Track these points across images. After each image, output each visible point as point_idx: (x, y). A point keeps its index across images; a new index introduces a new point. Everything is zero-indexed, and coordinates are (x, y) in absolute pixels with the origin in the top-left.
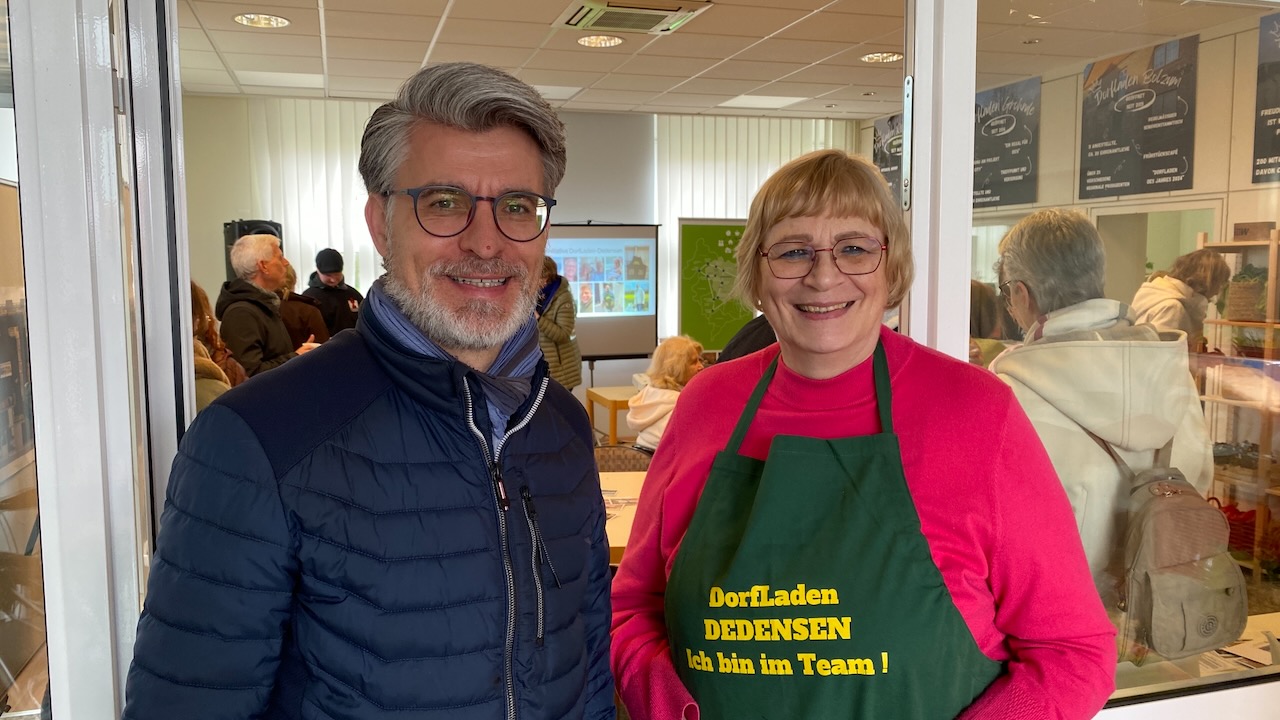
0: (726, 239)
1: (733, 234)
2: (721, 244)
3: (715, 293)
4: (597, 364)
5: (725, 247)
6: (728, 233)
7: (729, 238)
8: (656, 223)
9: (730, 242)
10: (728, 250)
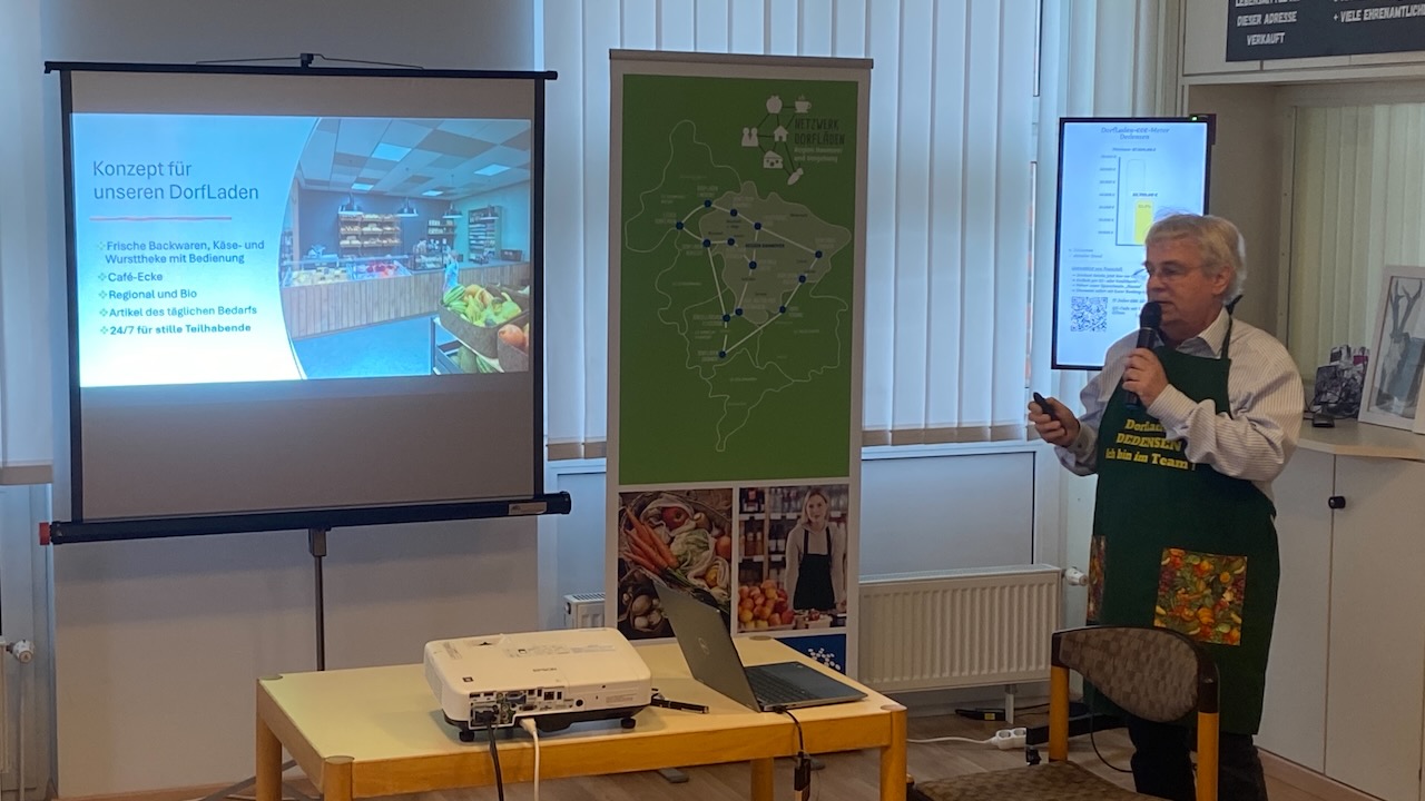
0: (765, 123)
1: (788, 106)
2: (750, 140)
3: (730, 299)
4: (335, 535)
5: (762, 149)
6: (774, 105)
7: (777, 120)
8: (539, 67)
9: (781, 133)
10: (772, 160)
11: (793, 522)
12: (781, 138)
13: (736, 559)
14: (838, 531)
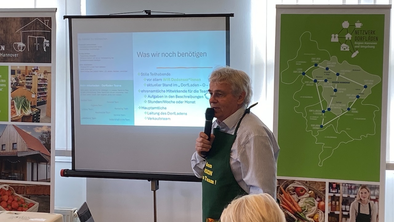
0: (342, 32)
1: (352, 25)
2: (335, 39)
3: (325, 103)
5: (340, 43)
6: (346, 25)
7: (347, 31)
9: (348, 36)
10: (345, 47)
11: (353, 199)
12: (348, 38)
13: (327, 211)
14: (374, 205)
